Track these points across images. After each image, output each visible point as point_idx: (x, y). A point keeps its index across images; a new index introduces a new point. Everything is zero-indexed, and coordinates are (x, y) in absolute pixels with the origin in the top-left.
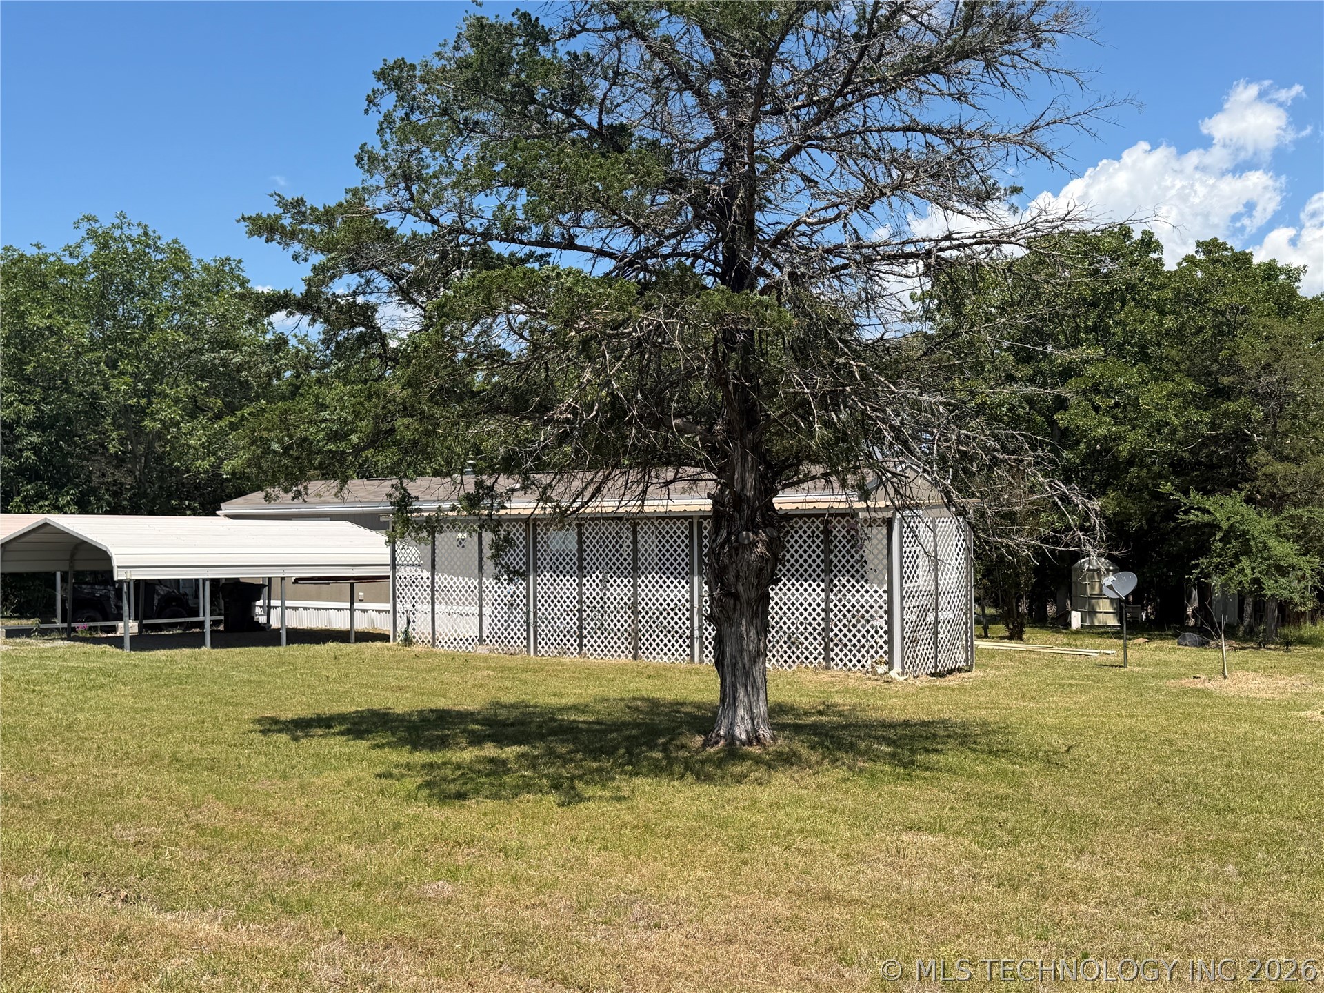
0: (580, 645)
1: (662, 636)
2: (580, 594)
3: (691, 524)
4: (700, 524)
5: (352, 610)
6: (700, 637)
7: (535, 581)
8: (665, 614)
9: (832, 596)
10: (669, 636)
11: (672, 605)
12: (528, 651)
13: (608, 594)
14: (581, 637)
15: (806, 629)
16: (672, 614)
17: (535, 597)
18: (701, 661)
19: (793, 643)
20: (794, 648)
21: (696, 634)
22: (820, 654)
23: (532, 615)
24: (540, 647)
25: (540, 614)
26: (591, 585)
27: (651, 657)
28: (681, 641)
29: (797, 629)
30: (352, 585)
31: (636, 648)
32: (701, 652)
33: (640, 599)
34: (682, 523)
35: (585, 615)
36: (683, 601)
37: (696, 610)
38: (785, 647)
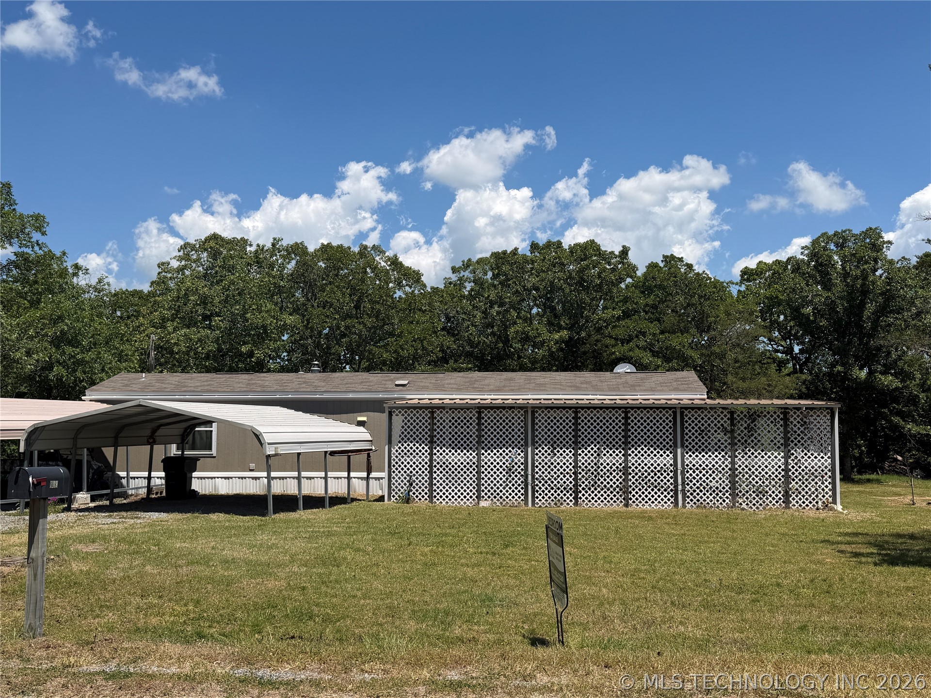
0: (576, 498)
1: (649, 490)
2: (576, 461)
3: (675, 413)
4: (682, 413)
5: (349, 478)
6: (683, 490)
7: (533, 452)
8: (652, 474)
9: (790, 461)
10: (656, 490)
11: (659, 468)
12: (526, 504)
13: (601, 461)
14: (576, 492)
15: (770, 483)
16: (659, 474)
17: (533, 464)
18: (684, 506)
19: (760, 492)
20: (761, 496)
21: (680, 488)
22: (780, 499)
23: (530, 477)
24: (537, 501)
25: (537, 476)
26: (586, 456)
27: (640, 505)
28: (665, 493)
29: (763, 483)
30: (349, 457)
31: (627, 499)
32: (684, 500)
33: (630, 465)
34: (667, 412)
35: (580, 476)
36: (668, 465)
37: (679, 472)
38: (754, 495)
